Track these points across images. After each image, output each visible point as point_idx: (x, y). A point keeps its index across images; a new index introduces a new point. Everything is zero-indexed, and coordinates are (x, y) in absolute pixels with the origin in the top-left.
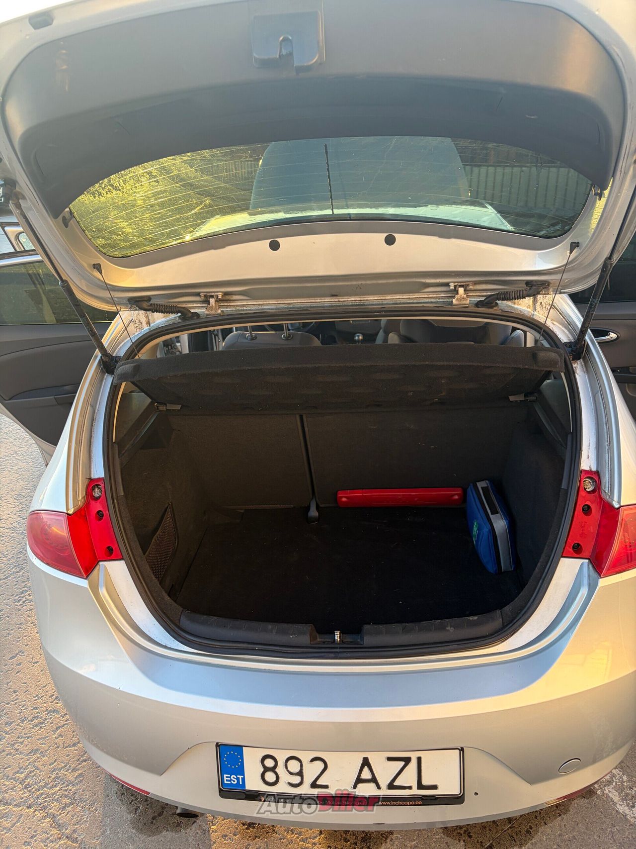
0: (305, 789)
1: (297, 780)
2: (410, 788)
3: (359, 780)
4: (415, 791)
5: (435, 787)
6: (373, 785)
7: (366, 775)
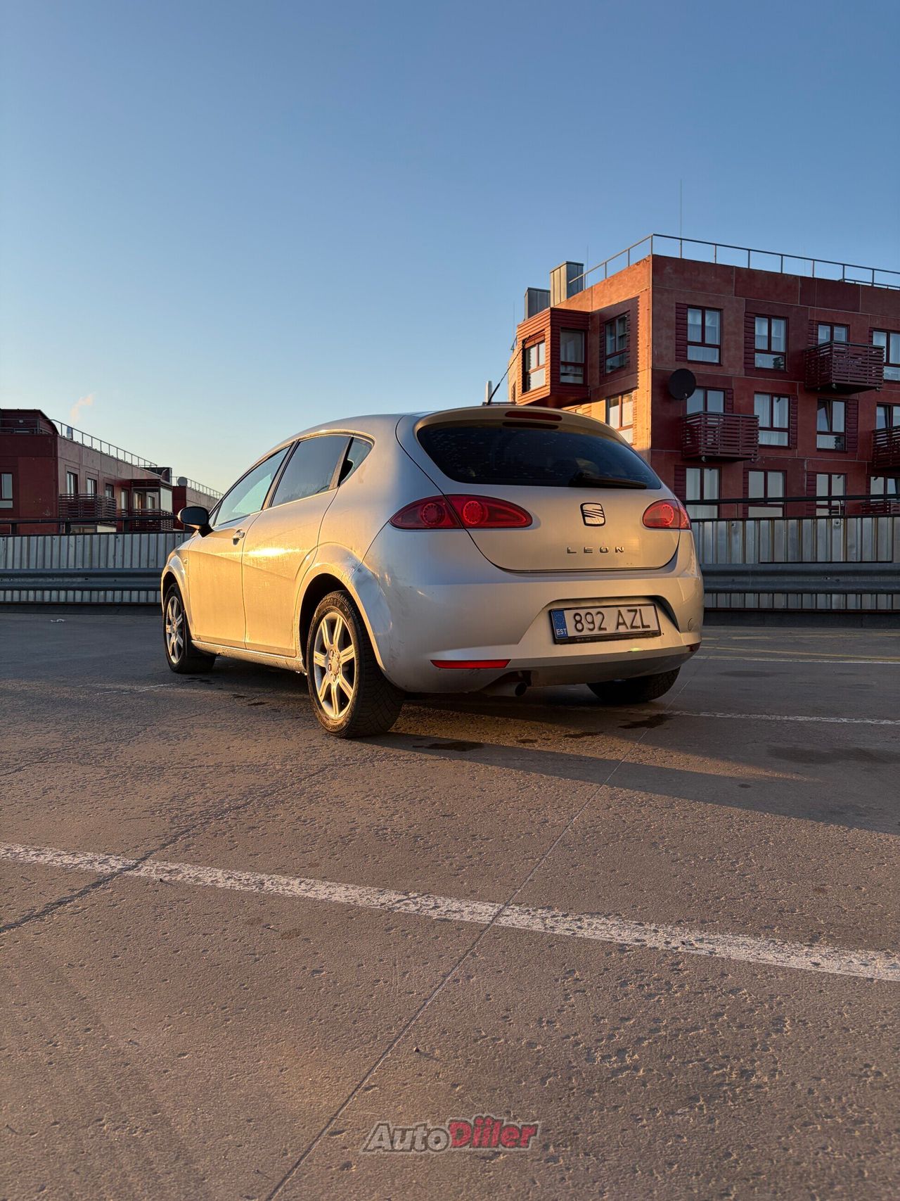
0: (596, 632)
1: (591, 626)
2: (639, 627)
3: (619, 624)
4: (641, 630)
5: (648, 626)
6: (624, 626)
7: (621, 621)
